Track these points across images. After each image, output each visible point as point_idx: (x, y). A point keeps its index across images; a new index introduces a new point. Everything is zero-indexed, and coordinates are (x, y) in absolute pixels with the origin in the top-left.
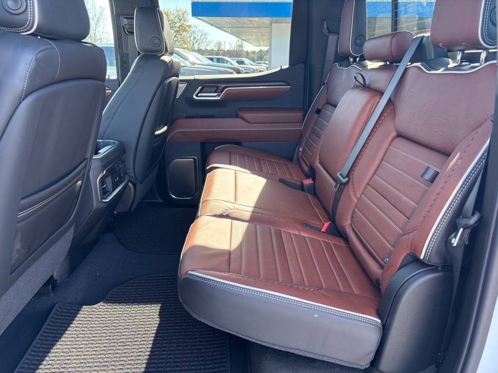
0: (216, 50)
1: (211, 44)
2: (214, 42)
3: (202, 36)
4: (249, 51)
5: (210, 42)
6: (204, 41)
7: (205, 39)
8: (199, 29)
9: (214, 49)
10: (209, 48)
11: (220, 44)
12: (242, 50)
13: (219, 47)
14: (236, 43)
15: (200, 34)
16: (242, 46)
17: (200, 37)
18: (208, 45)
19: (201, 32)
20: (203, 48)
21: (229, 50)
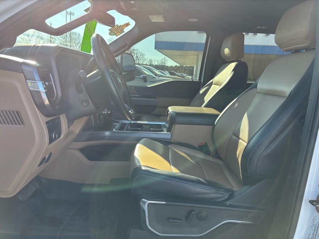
0: (149, 64)
1: (145, 61)
2: (148, 60)
3: (141, 56)
4: (169, 66)
5: (146, 60)
6: (142, 59)
7: (143, 58)
8: (139, 51)
9: (147, 63)
10: (144, 63)
11: (151, 61)
12: (165, 66)
13: (151, 63)
14: (161, 61)
15: (140, 55)
16: (165, 63)
17: (139, 56)
18: (144, 61)
19: (140, 54)
20: (141, 63)
21: (157, 65)
